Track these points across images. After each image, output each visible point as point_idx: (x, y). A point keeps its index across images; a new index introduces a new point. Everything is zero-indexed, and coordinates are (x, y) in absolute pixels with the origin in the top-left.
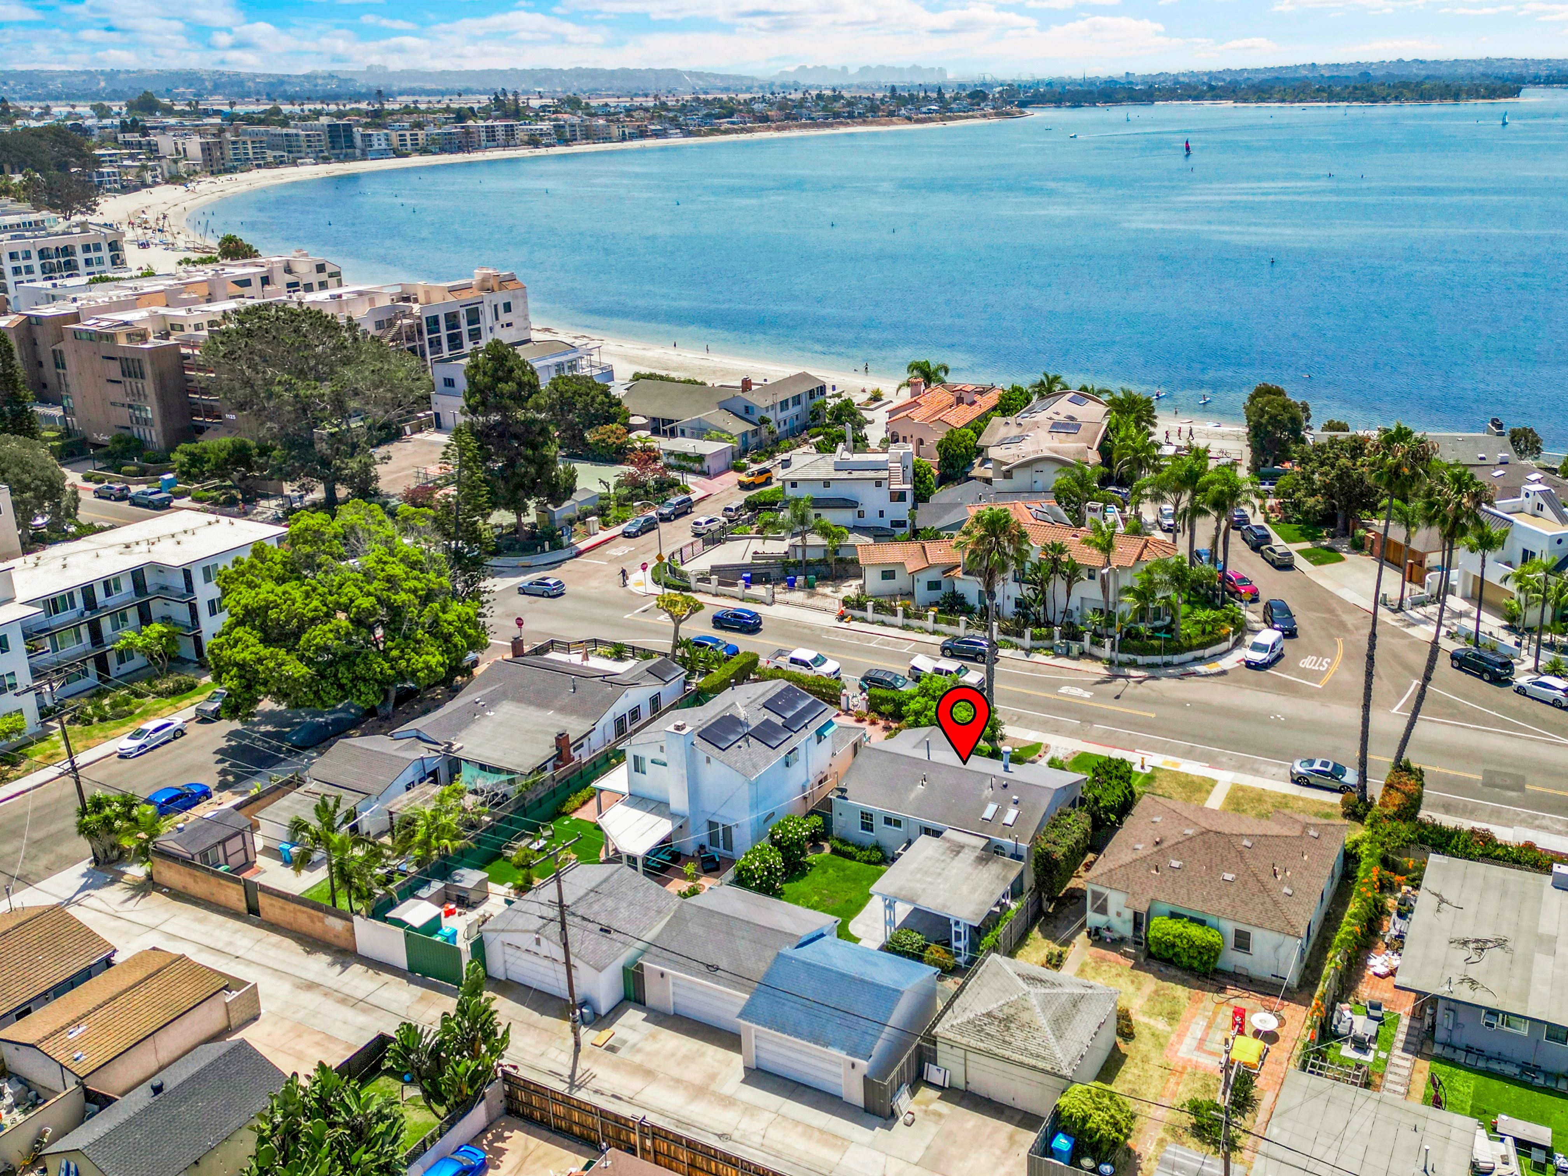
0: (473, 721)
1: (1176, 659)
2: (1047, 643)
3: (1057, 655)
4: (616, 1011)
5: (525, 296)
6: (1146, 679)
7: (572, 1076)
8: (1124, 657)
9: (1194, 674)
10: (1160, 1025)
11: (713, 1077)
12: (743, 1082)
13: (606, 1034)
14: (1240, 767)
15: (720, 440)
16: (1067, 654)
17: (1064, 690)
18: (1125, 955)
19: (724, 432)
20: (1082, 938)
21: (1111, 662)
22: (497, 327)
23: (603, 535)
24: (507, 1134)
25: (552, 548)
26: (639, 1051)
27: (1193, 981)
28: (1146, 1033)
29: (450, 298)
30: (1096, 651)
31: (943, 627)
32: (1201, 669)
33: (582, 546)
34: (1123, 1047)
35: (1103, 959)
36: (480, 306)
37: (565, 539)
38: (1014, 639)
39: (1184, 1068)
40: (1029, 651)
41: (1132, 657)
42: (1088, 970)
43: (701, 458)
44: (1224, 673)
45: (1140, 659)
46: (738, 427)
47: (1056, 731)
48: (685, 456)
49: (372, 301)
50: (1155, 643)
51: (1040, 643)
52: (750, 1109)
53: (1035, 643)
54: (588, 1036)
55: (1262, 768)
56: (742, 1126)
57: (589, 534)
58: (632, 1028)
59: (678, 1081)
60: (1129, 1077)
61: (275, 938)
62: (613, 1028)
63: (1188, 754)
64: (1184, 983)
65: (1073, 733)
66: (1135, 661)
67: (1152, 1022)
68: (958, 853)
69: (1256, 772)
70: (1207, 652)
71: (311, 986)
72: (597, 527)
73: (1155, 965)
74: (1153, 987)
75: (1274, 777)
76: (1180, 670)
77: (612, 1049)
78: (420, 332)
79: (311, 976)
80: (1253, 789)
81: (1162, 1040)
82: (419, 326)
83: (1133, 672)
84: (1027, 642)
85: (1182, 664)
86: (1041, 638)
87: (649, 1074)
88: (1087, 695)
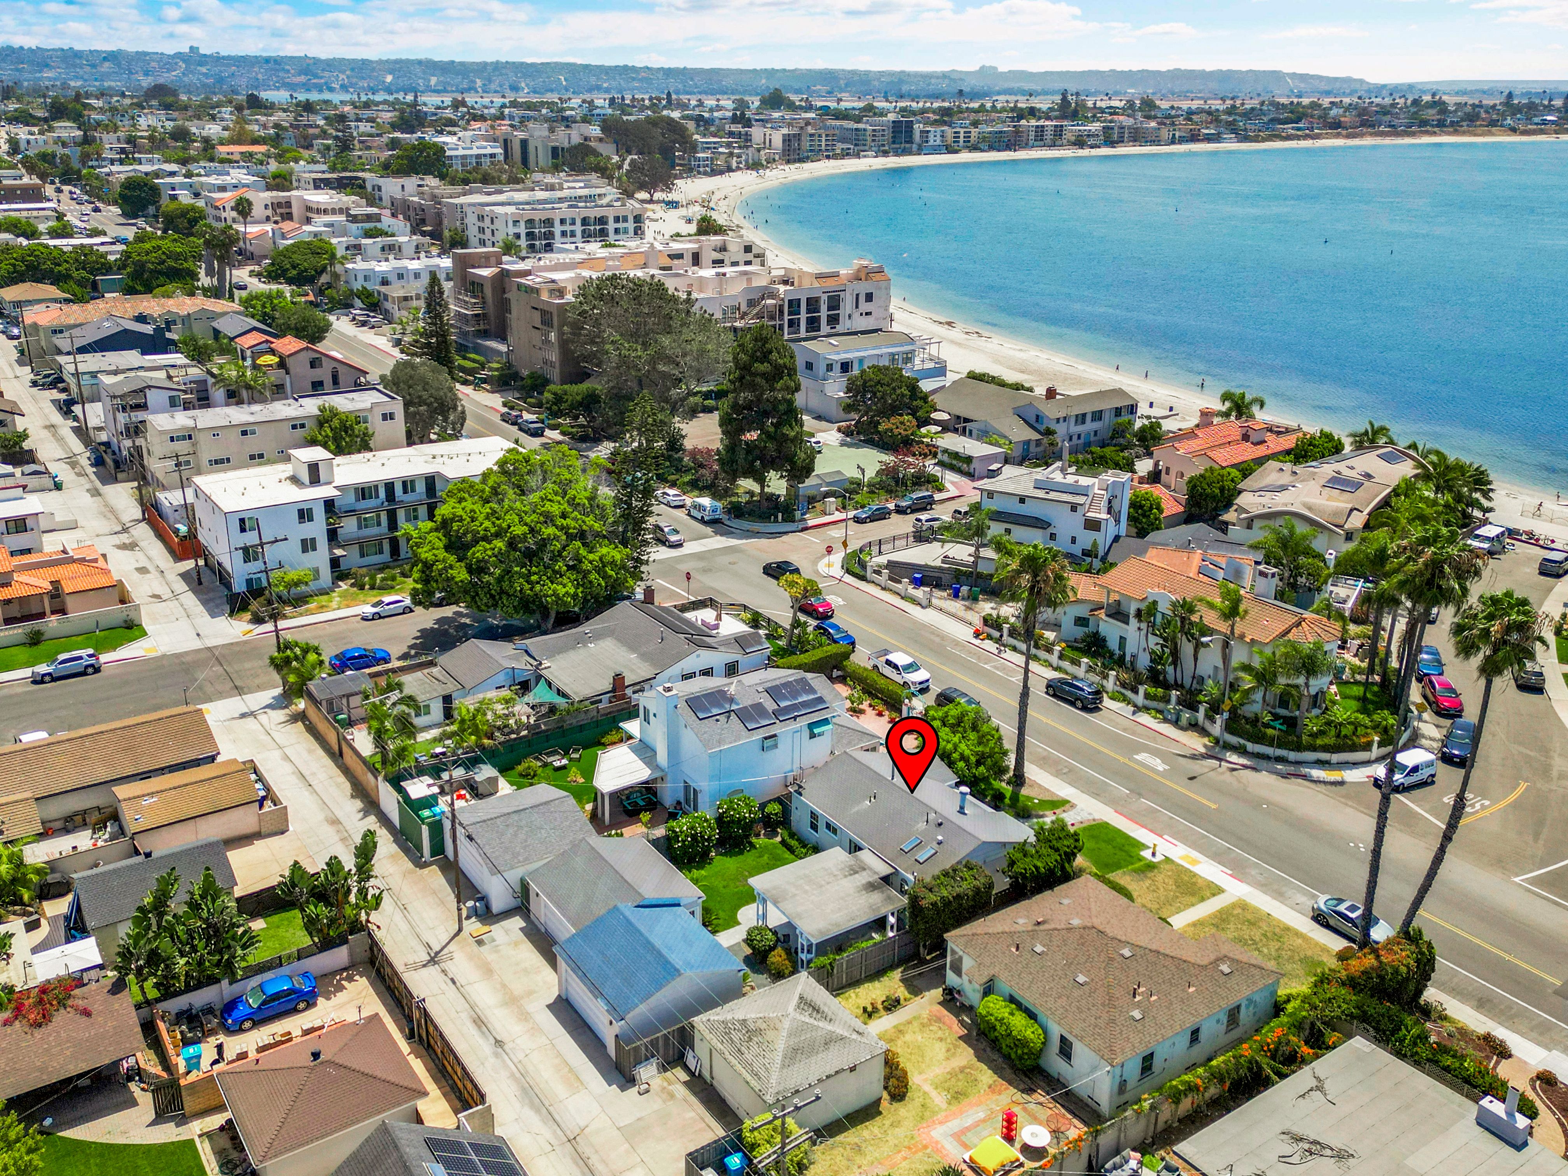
0: (574, 648)
1: (1292, 756)
2: (1161, 706)
3: (1166, 720)
4: (507, 914)
5: (888, 288)
6: (1245, 767)
7: (437, 953)
8: (1234, 740)
9: (1304, 777)
10: (939, 1099)
11: (530, 993)
12: (548, 1006)
13: (486, 928)
14: (1264, 886)
15: (997, 444)
16: (1176, 723)
17: (1142, 757)
18: (962, 1022)
19: (1005, 437)
20: (937, 993)
21: (1217, 741)
22: (856, 315)
23: (838, 516)
24: (357, 978)
25: (784, 520)
26: (497, 951)
27: (1008, 1072)
28: (918, 1102)
29: (816, 285)
30: (1208, 725)
31: (1066, 665)
32: (1316, 773)
33: (811, 523)
34: (885, 1104)
35: (939, 1019)
36: (842, 294)
37: (798, 514)
38: (1129, 693)
39: (925, 1147)
40: (1138, 709)
41: (1242, 741)
42: (915, 1024)
43: (969, 459)
44: (1342, 783)
45: (1250, 746)
46: (1025, 434)
47: (1096, 795)
48: (956, 455)
49: (749, 280)
50: (1270, 731)
51: (1154, 704)
52: (536, 1030)
53: (1148, 703)
54: (473, 926)
55: (1290, 893)
56: (518, 1041)
57: (824, 513)
58: (507, 932)
59: (504, 986)
60: (866, 1134)
61: (342, 779)
62: (493, 927)
63: (1218, 857)
64: (997, 1070)
65: (1113, 802)
66: (1245, 747)
67: (933, 1093)
68: (856, 872)
69: (1279, 895)
70: (1335, 758)
71: (335, 822)
72: (833, 507)
73: (983, 1044)
74: (963, 1063)
75: (1297, 907)
76: (1291, 769)
77: (480, 943)
78: (781, 312)
79: (340, 814)
80: (1256, 910)
81: (927, 1114)
82: (781, 307)
83: (1234, 758)
84: (1140, 699)
85: (1298, 763)
86: (1153, 698)
87: (488, 971)
88: (1160, 766)
